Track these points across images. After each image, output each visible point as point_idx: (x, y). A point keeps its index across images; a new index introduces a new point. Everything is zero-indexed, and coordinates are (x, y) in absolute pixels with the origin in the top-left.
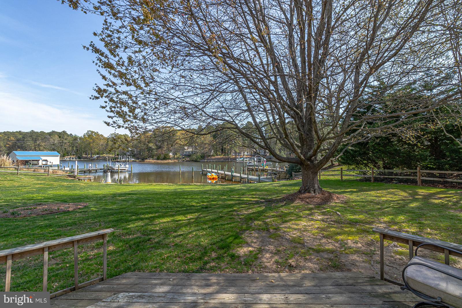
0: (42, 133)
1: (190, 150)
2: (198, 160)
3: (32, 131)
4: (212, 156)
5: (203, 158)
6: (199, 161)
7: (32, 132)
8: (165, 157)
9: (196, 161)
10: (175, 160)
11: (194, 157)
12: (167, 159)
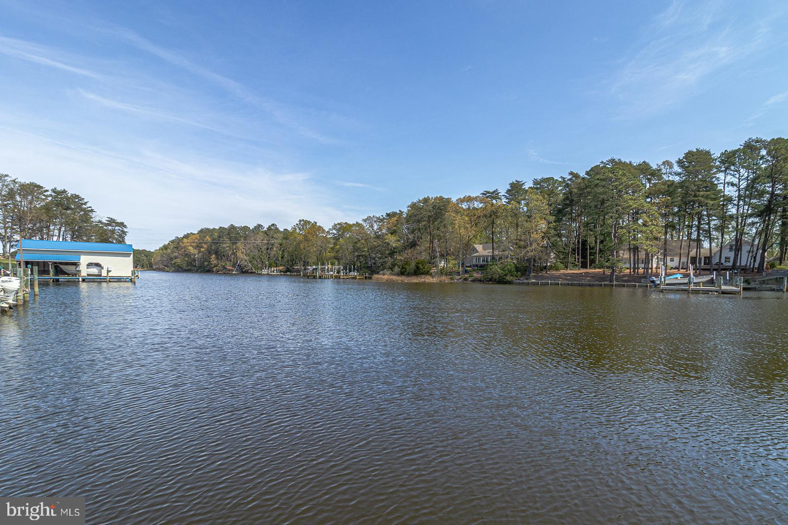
0: (245, 228)
1: (488, 252)
2: (509, 278)
3: (232, 225)
4: (551, 268)
5: (522, 275)
6: (510, 283)
7: (232, 227)
8: (418, 268)
9: (501, 281)
10: (444, 278)
11: (497, 269)
12: (422, 274)
